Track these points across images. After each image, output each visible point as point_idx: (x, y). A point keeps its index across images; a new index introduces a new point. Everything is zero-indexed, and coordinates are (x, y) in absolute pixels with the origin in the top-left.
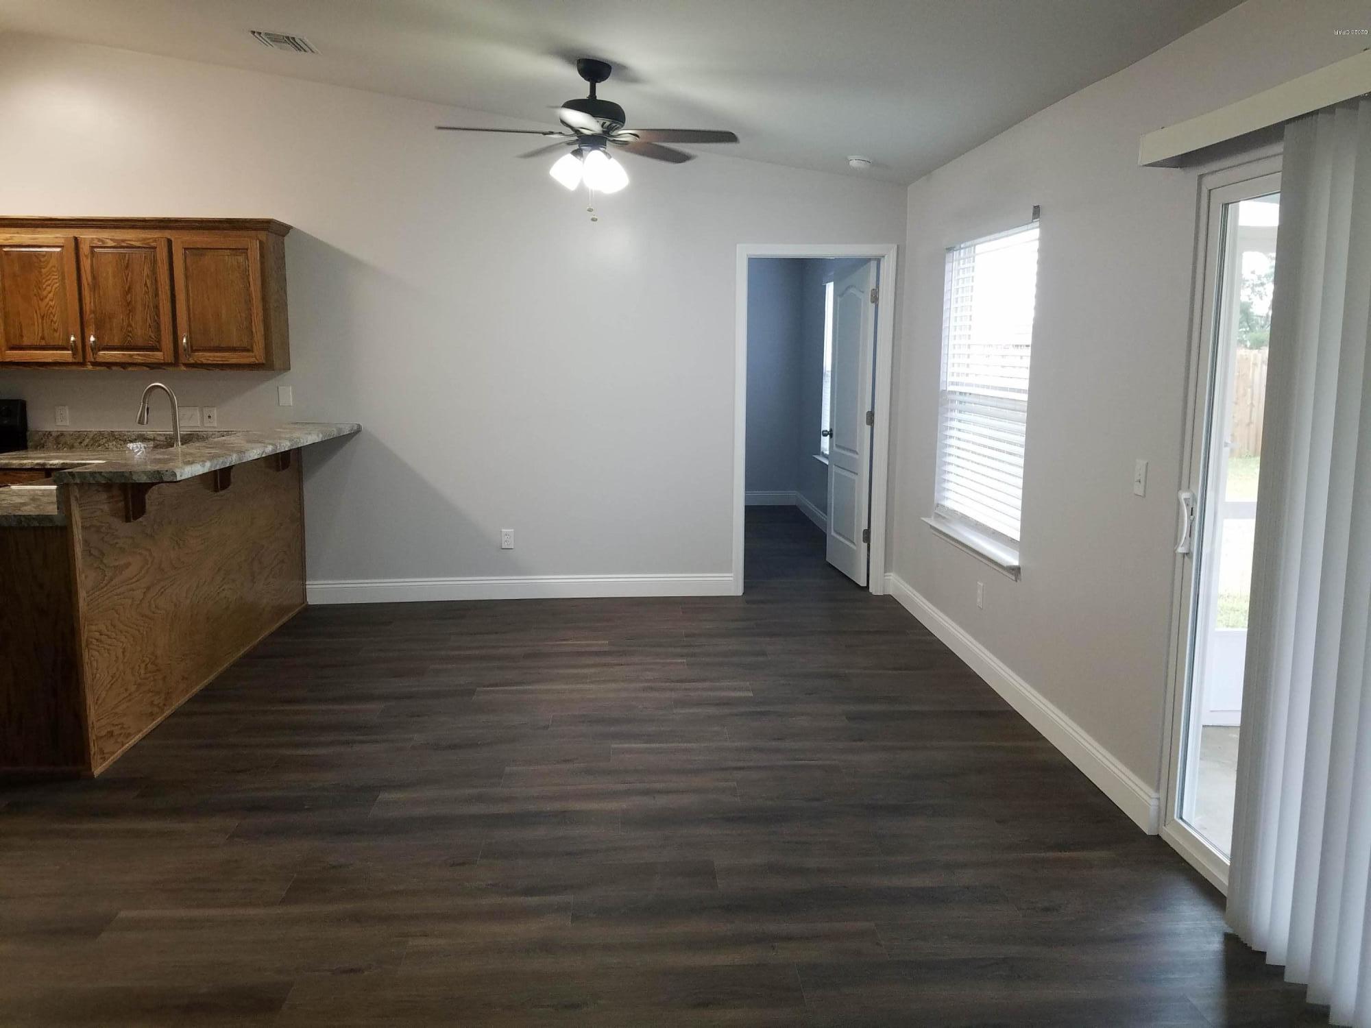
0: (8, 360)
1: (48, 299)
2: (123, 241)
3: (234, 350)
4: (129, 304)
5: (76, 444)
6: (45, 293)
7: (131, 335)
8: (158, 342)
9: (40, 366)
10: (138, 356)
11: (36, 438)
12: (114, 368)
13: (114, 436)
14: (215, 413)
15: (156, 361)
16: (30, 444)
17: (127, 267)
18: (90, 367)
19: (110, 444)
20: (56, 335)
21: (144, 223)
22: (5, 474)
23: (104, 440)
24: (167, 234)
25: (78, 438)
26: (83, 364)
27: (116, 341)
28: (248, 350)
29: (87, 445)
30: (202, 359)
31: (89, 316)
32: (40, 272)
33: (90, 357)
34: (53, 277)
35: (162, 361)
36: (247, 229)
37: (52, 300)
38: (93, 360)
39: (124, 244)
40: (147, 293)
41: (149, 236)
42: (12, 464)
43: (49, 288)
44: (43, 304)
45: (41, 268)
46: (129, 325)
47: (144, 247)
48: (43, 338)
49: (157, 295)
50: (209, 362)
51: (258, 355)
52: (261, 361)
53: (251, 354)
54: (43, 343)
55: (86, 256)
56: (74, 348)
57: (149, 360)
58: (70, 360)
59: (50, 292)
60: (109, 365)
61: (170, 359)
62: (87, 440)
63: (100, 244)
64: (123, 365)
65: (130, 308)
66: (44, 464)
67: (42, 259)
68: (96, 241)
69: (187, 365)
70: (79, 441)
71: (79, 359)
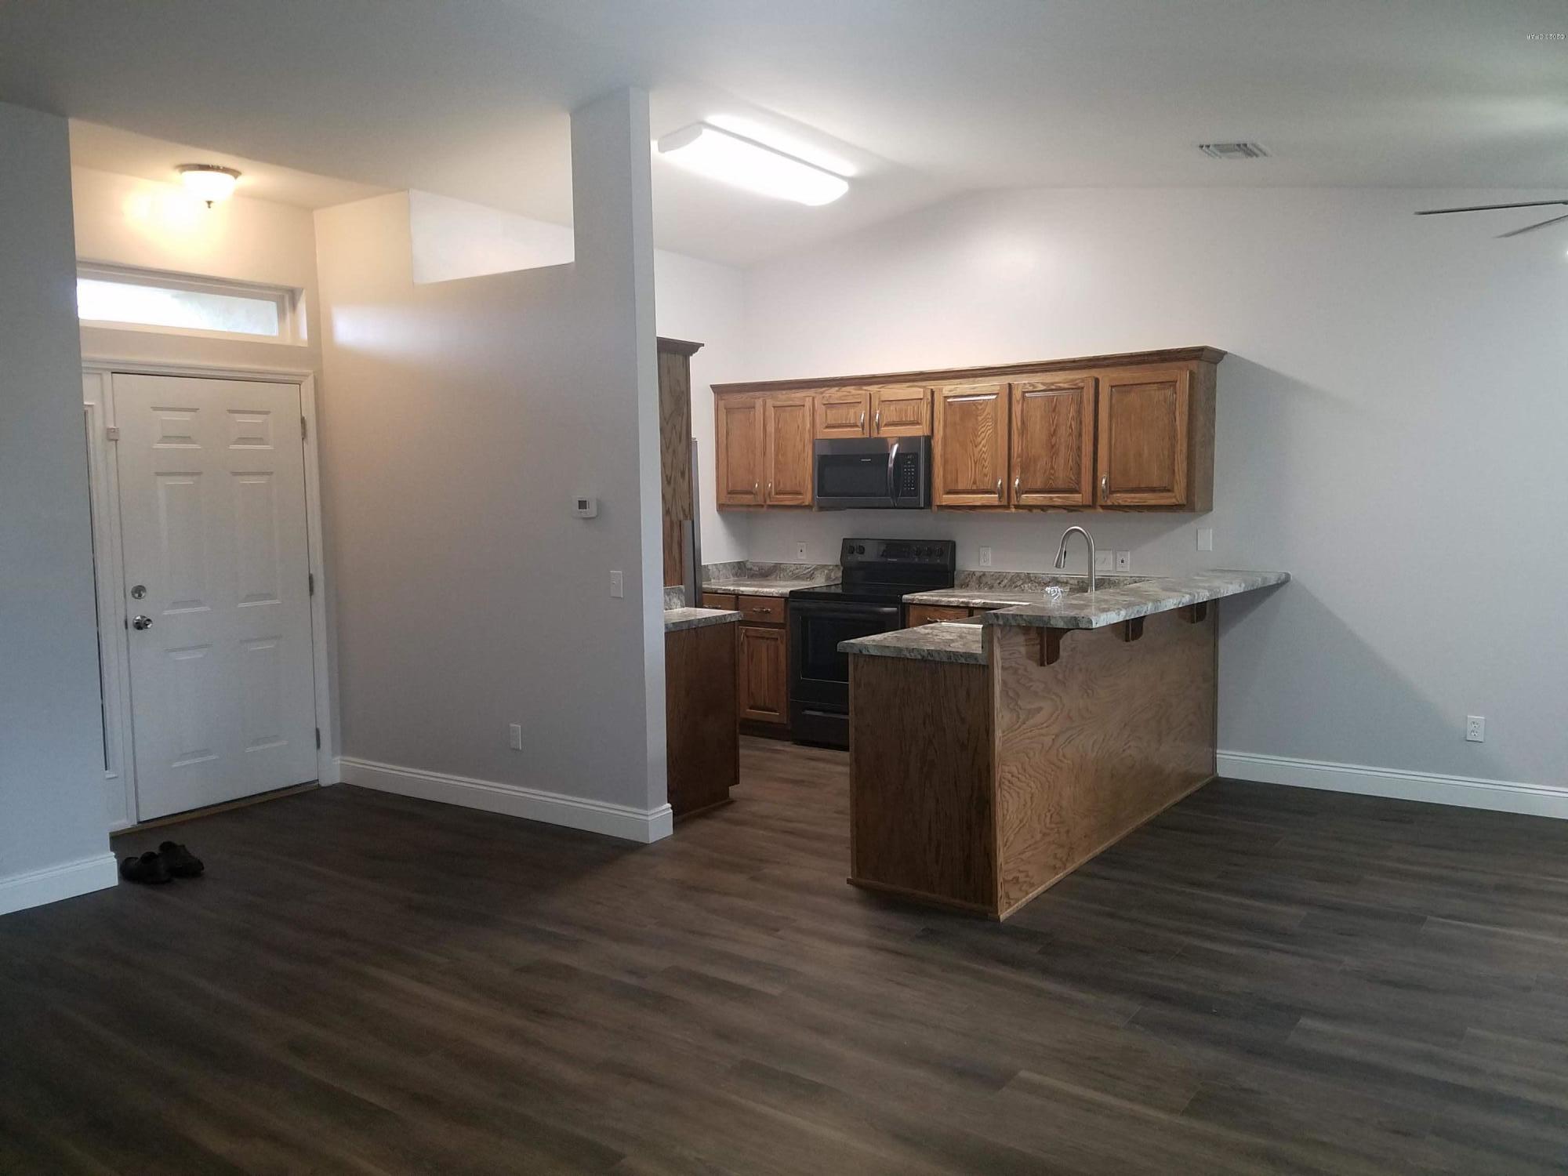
0: (944, 504)
1: (981, 446)
2: (1052, 384)
3: (1153, 490)
4: (1053, 447)
5: (996, 585)
6: (979, 439)
7: (1052, 477)
8: (1078, 484)
9: (970, 510)
10: (1057, 499)
11: (963, 576)
12: (1035, 511)
13: (1029, 578)
14: (1128, 557)
15: (1074, 503)
16: (956, 582)
17: (1054, 410)
18: (1013, 510)
19: (1026, 586)
20: (986, 479)
21: (1074, 364)
22: (936, 610)
23: (1021, 582)
24: (1095, 373)
25: (998, 578)
26: (1008, 507)
27: (1039, 485)
28: (1169, 491)
29: (1005, 586)
30: (1120, 501)
31: (1015, 460)
32: (977, 419)
33: (1014, 501)
34: (988, 423)
35: (1081, 504)
36: (1178, 359)
37: (985, 447)
38: (1016, 503)
39: (1053, 387)
40: (1070, 434)
41: (1077, 377)
42: (941, 601)
43: (983, 435)
44: (977, 450)
45: (977, 416)
46: (1052, 468)
47: (1072, 389)
48: (974, 483)
49: (1080, 435)
50: (1127, 504)
51: (1178, 496)
52: (1181, 502)
53: (1170, 494)
54: (974, 488)
55: (1018, 402)
56: (1000, 493)
57: (1068, 503)
58: (996, 503)
59: (983, 439)
60: (1030, 508)
61: (1088, 501)
62: (1006, 581)
63: (1031, 389)
64: (1043, 508)
65: (1053, 450)
66: (968, 603)
67: (980, 407)
68: (1028, 386)
69: (1104, 507)
70: (998, 581)
71: (1004, 503)
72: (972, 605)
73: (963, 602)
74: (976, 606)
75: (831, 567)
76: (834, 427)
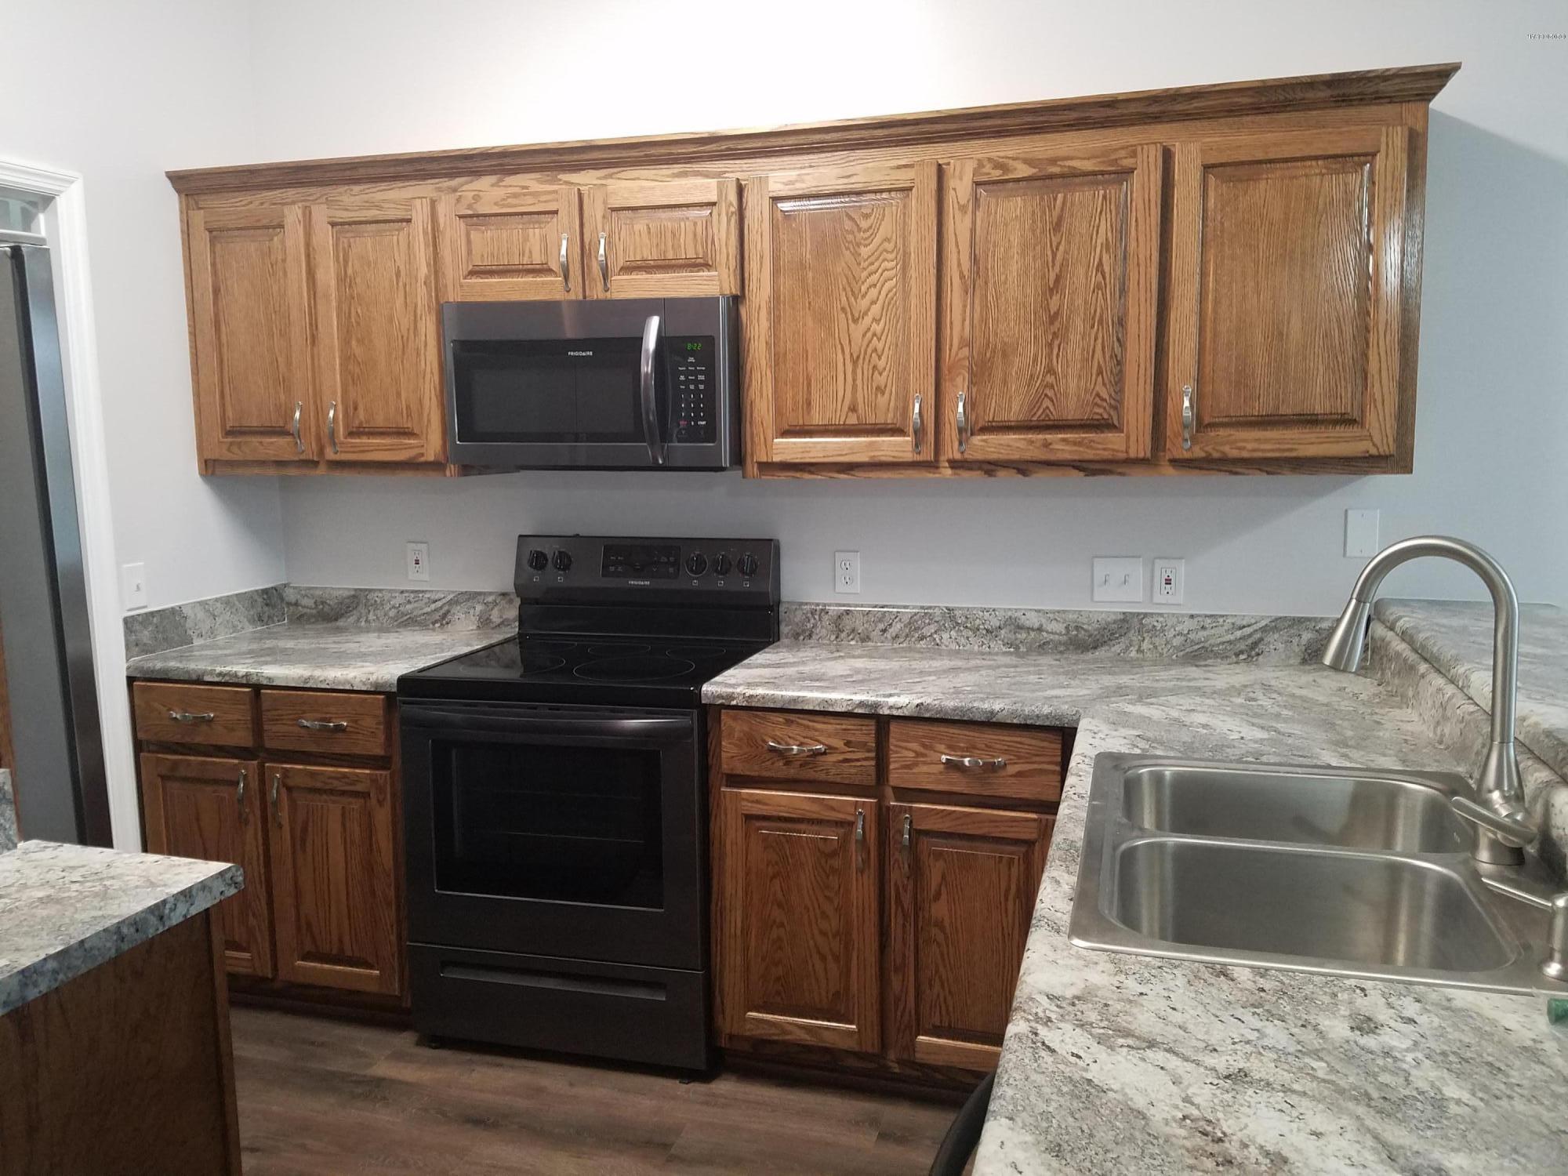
0: (776, 459)
1: (868, 320)
2: (1053, 161)
3: (1310, 421)
4: (1053, 318)
5: (876, 634)
6: (864, 303)
7: (1050, 393)
8: (1115, 408)
9: (839, 472)
10: (1061, 445)
11: (799, 617)
12: (1002, 474)
13: (953, 618)
14: (1180, 572)
15: (1106, 455)
16: (784, 629)
17: (1057, 227)
18: (948, 472)
19: (946, 636)
20: (882, 400)
21: (1109, 112)
23: (932, 628)
24: (1160, 133)
25: (881, 620)
26: (932, 465)
27: (1015, 411)
28: (1352, 422)
29: (897, 636)
30: (1226, 449)
31: (954, 350)
32: (856, 255)
33: (952, 450)
34: (886, 264)
35: (1123, 456)
36: (1378, 98)
37: (877, 321)
38: (958, 456)
39: (1055, 170)
40: (1098, 287)
41: (1115, 144)
43: (873, 292)
44: (857, 331)
45: (858, 245)
46: (1050, 370)
47: (1102, 173)
48: (853, 409)
49: (1123, 291)
50: (1245, 454)
51: (1379, 432)
52: (1384, 450)
53: (1355, 431)
54: (853, 420)
55: (963, 209)
56: (919, 433)
57: (1090, 454)
58: (909, 456)
59: (874, 302)
60: (989, 467)
61: (1141, 447)
62: (899, 626)
63: (996, 174)
64: (1023, 468)
65: (1053, 325)
66: (876, 705)
67: (864, 224)
68: (988, 168)
69: (1176, 463)
70: (881, 626)
71: (927, 454)
72: (887, 712)
73: (861, 704)
74: (895, 713)
75: (490, 599)
76: (491, 273)
